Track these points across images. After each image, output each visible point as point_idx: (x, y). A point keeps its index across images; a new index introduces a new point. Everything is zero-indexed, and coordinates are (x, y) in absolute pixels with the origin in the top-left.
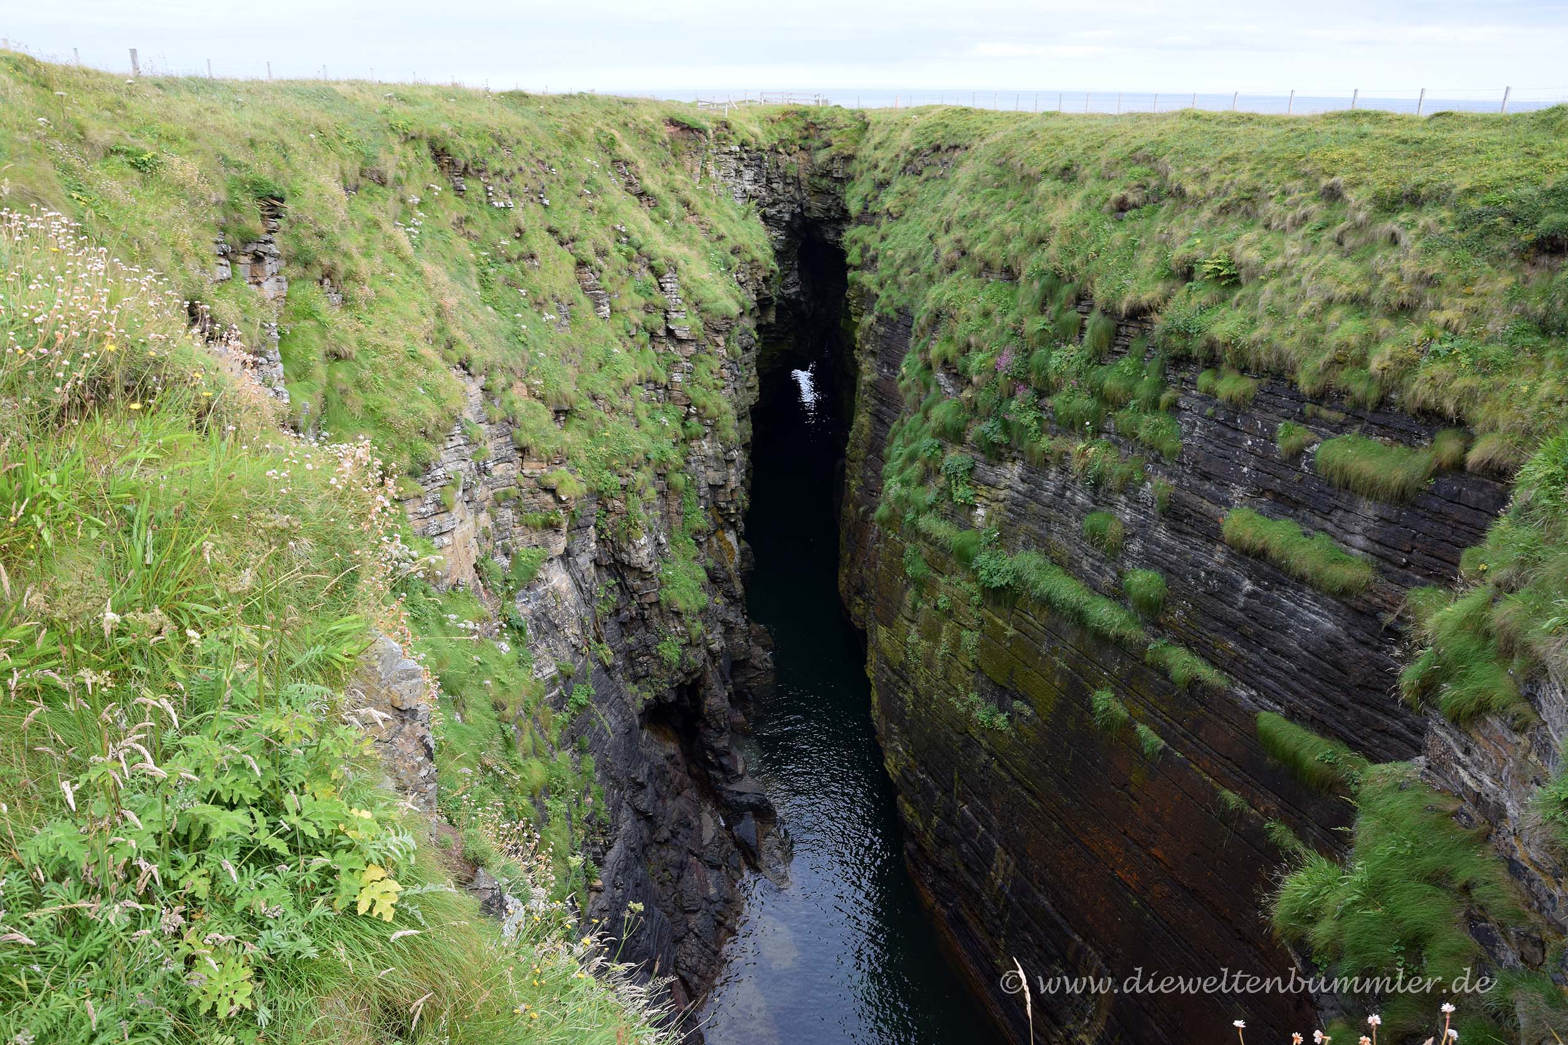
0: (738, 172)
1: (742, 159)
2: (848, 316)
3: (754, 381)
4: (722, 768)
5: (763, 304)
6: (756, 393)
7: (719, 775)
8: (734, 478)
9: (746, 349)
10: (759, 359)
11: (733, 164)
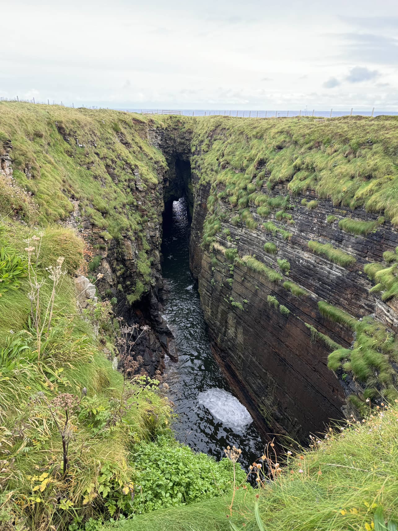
0: (156, 137)
1: (157, 132)
2: (191, 183)
3: (163, 204)
5: (165, 180)
6: (163, 208)
7: (155, 323)
8: (158, 234)
9: (160, 194)
11: (154, 134)
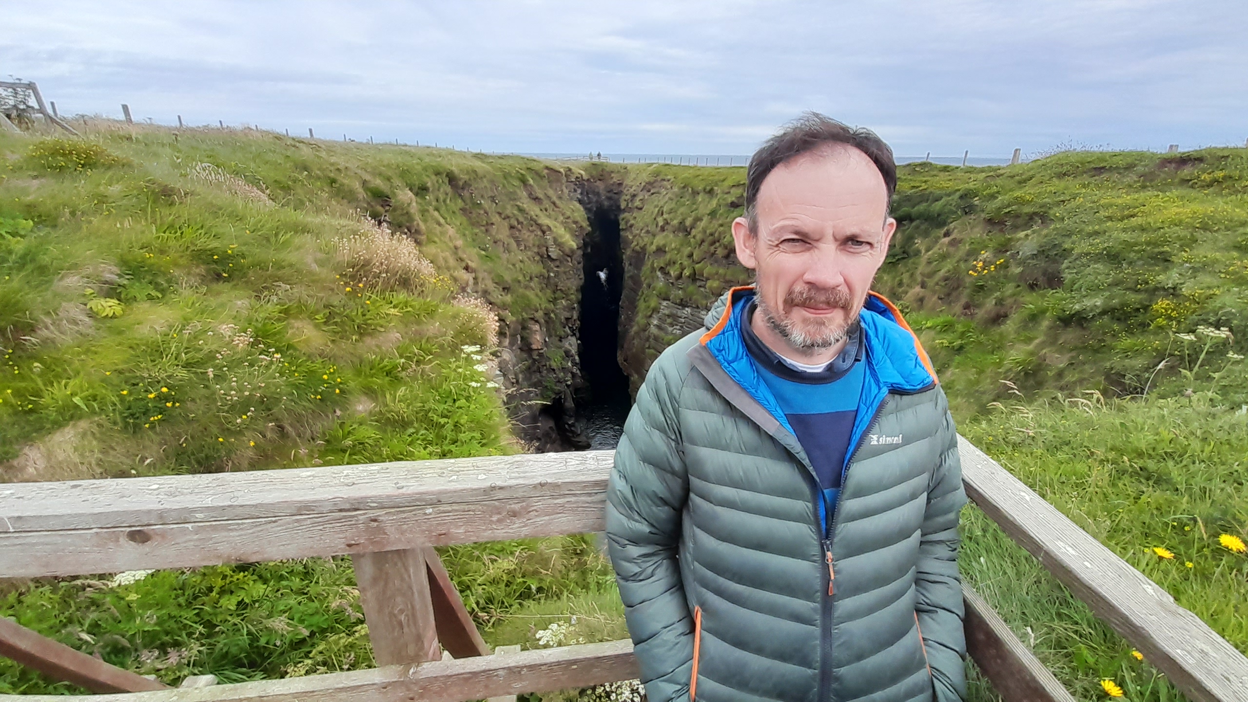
0: (575, 191)
1: (576, 184)
2: (620, 249)
3: (582, 276)
4: (572, 432)
5: (585, 245)
6: (583, 281)
7: (571, 435)
8: (575, 315)
9: (579, 263)
10: (584, 268)
11: (572, 186)
